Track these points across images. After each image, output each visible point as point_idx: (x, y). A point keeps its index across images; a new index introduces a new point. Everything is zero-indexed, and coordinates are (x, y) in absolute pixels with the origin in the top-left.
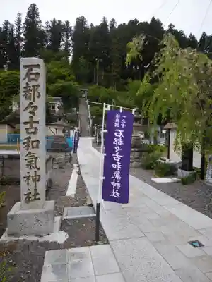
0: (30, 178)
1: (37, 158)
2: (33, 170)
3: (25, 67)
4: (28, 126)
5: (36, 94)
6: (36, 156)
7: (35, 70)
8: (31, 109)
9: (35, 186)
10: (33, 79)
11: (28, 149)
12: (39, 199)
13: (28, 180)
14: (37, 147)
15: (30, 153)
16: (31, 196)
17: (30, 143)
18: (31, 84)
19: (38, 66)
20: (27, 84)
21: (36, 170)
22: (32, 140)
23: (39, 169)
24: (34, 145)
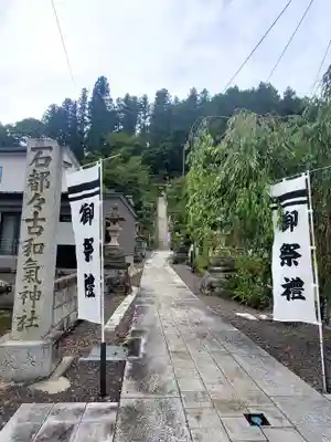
0: (28, 295)
1: (38, 268)
2: (33, 284)
3: (33, 149)
4: (31, 224)
5: (45, 183)
6: (38, 264)
7: (45, 153)
8: (36, 202)
9: (34, 307)
10: (42, 165)
11: (27, 255)
12: (37, 326)
13: (24, 297)
14: (40, 252)
15: (30, 260)
16: (25, 320)
17: (32, 247)
18: (39, 170)
19: (50, 148)
20: (35, 171)
21: (36, 283)
22: (35, 242)
23: (40, 283)
24: (37, 250)
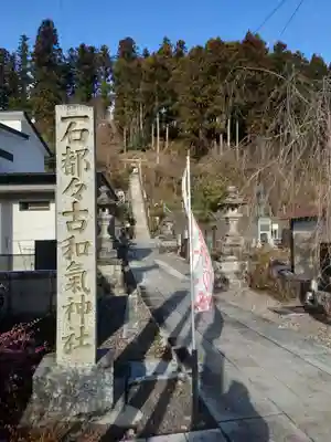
0: (74, 308)
1: (84, 272)
2: (79, 293)
3: (63, 119)
4: (70, 218)
5: (84, 165)
6: (84, 268)
7: (80, 125)
8: (75, 190)
9: (83, 322)
10: (77, 140)
11: (69, 258)
12: (87, 346)
13: (70, 311)
14: (85, 253)
15: (73, 263)
16: (74, 340)
17: (74, 248)
18: (74, 148)
19: (86, 117)
20: (68, 148)
21: (83, 293)
22: (77, 241)
23: (88, 291)
24: (82, 251)
